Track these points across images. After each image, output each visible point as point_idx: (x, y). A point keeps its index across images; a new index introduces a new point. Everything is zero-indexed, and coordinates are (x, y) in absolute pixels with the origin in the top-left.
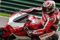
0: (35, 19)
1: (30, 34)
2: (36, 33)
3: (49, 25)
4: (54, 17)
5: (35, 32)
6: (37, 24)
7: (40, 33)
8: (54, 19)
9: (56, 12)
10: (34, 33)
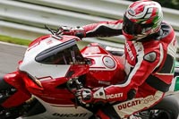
0: (103, 55)
1: (85, 99)
2: (104, 97)
3: (142, 74)
4: (159, 49)
5: (101, 94)
6: (107, 69)
7: (116, 96)
8: (158, 55)
9: (164, 36)
10: (96, 95)
